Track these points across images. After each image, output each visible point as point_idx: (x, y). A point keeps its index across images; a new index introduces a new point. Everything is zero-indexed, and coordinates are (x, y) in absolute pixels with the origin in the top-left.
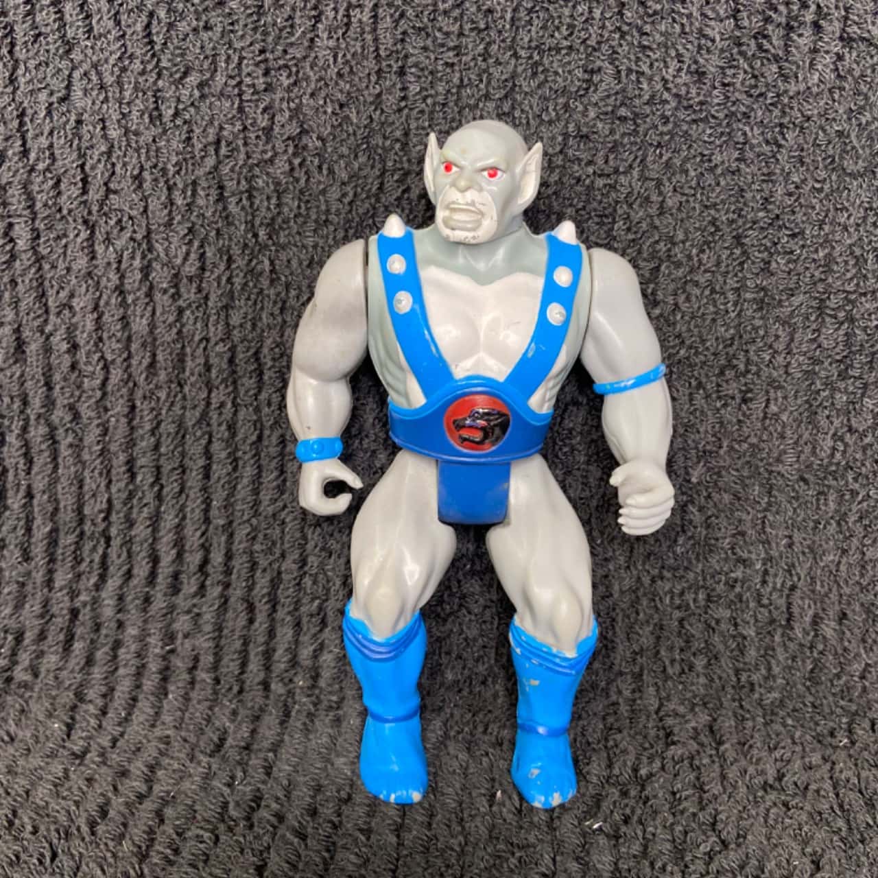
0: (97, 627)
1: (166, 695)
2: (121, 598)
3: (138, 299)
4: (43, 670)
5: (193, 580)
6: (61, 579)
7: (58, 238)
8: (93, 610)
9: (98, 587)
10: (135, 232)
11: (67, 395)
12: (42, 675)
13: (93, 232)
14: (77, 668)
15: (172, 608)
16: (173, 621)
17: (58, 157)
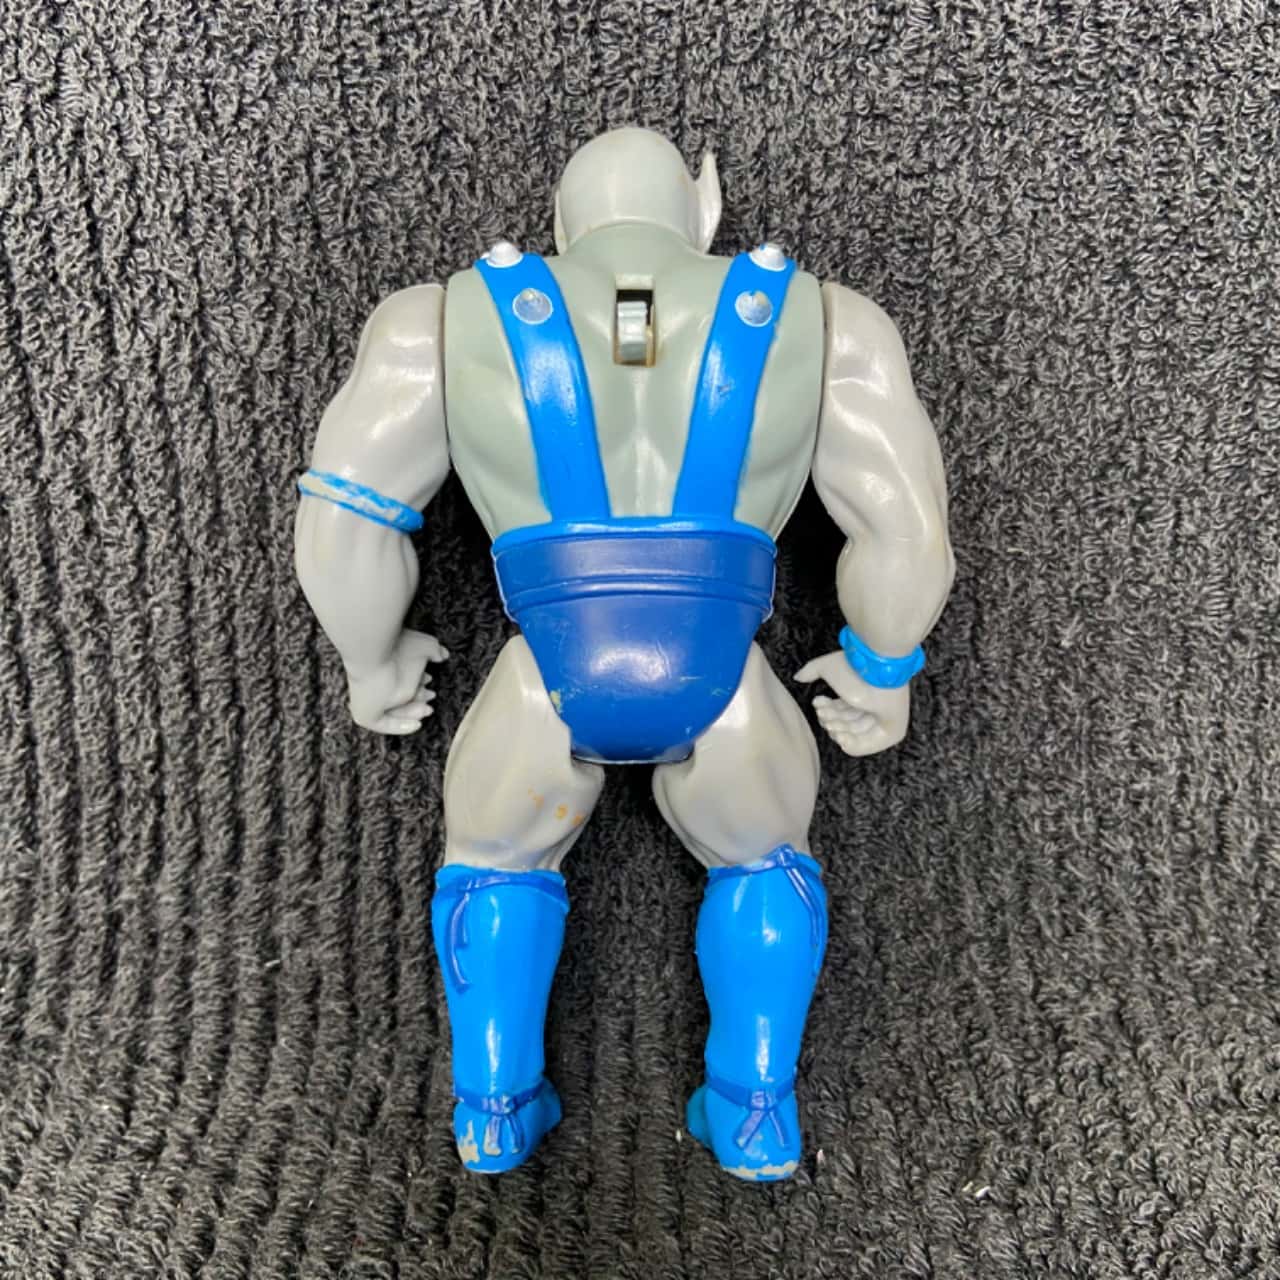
0: (153, 941)
1: (274, 1038)
2: (187, 891)
3: (188, 413)
4: (70, 1015)
5: (300, 854)
6: (89, 867)
7: (52, 325)
8: (144, 913)
9: (150, 877)
10: (180, 305)
11: (81, 576)
12: (71, 1026)
13: (109, 312)
14: (126, 1009)
15: (268, 902)
16: (274, 920)
17: (45, 190)
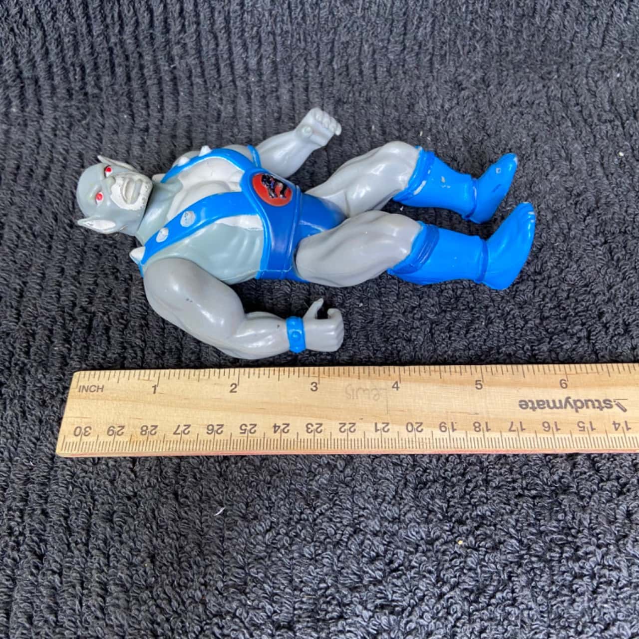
0: (127, 58)
2: (136, 38)
4: (103, 86)
5: (177, 23)
8: (122, 47)
9: (121, 32)
12: (104, 89)
15: (168, 42)
16: (171, 48)
